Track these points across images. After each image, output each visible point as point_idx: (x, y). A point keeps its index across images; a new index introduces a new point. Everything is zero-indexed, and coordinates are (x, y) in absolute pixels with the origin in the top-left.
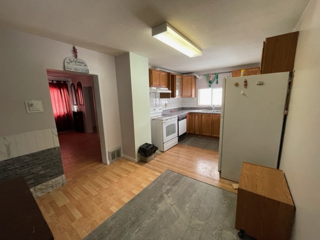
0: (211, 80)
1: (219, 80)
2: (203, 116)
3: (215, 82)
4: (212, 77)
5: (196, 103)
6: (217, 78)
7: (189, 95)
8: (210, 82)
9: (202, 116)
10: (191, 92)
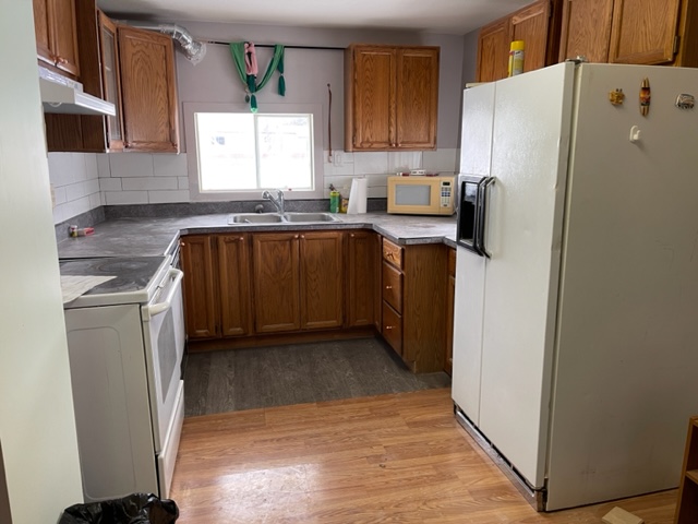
0: (255, 71)
1: (286, 75)
2: (258, 243)
3: (272, 84)
4: (260, 60)
5: (185, 183)
6: (280, 68)
7: (162, 137)
8: (252, 84)
9: (251, 243)
10: (170, 124)
